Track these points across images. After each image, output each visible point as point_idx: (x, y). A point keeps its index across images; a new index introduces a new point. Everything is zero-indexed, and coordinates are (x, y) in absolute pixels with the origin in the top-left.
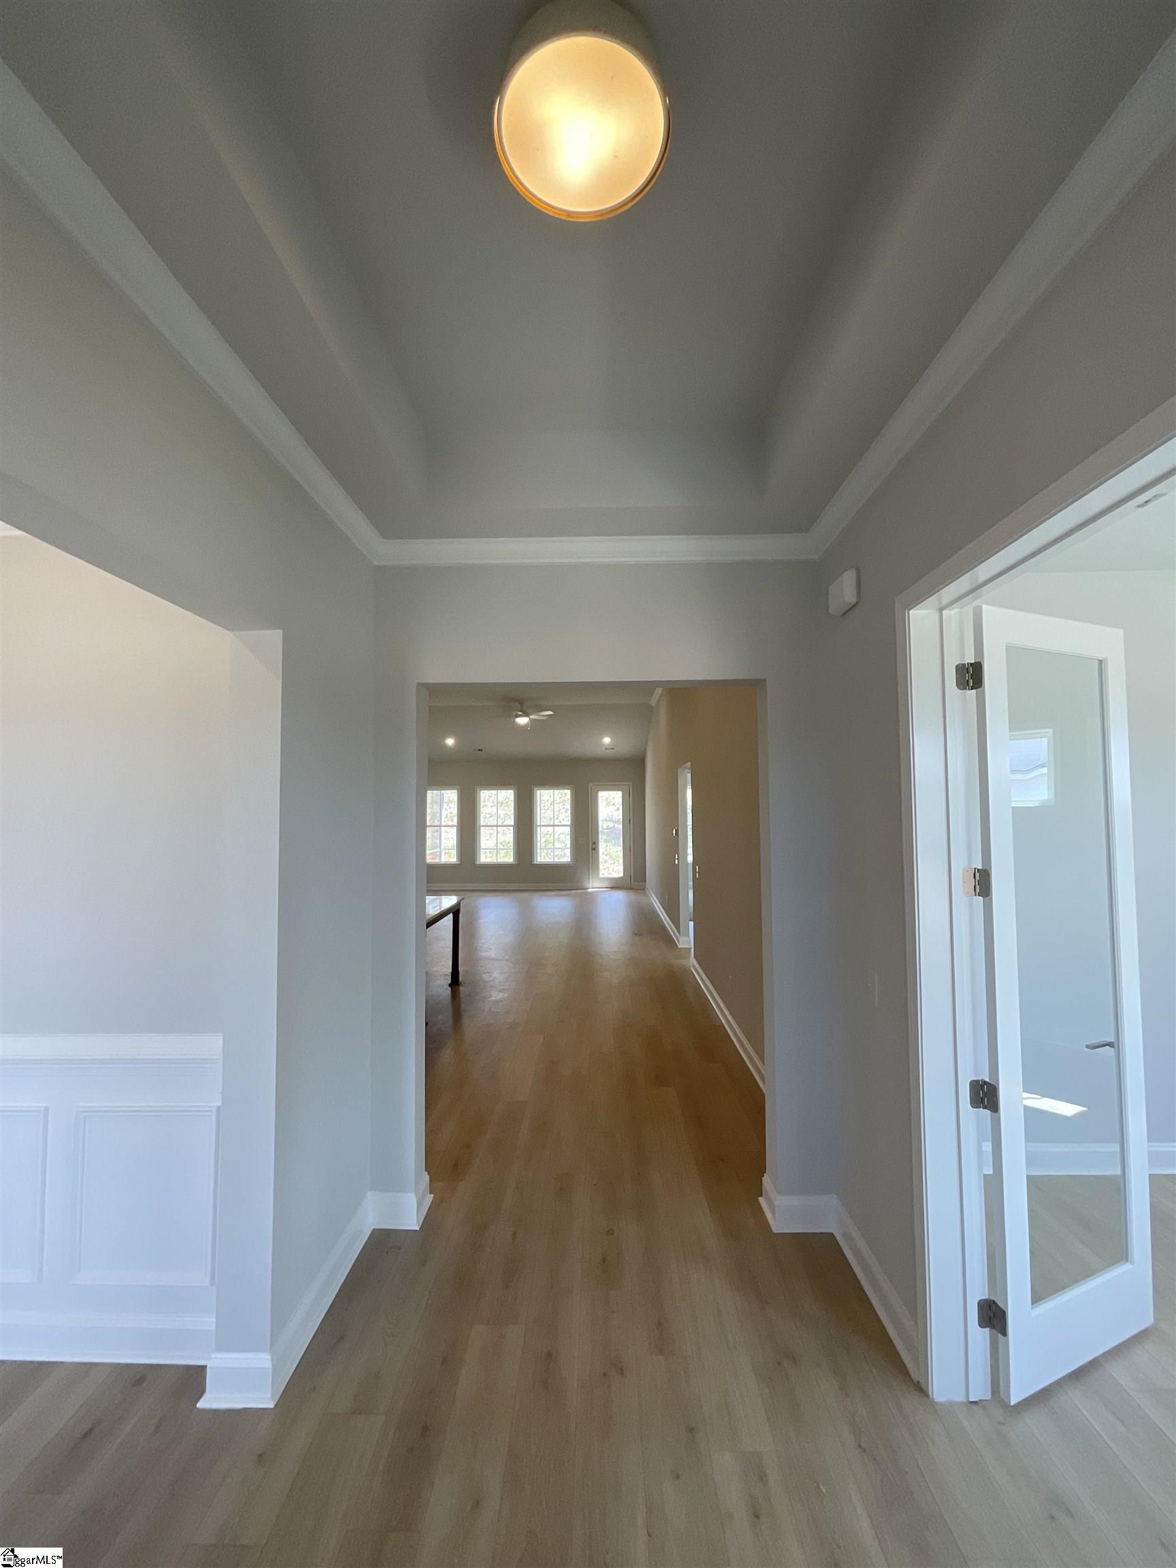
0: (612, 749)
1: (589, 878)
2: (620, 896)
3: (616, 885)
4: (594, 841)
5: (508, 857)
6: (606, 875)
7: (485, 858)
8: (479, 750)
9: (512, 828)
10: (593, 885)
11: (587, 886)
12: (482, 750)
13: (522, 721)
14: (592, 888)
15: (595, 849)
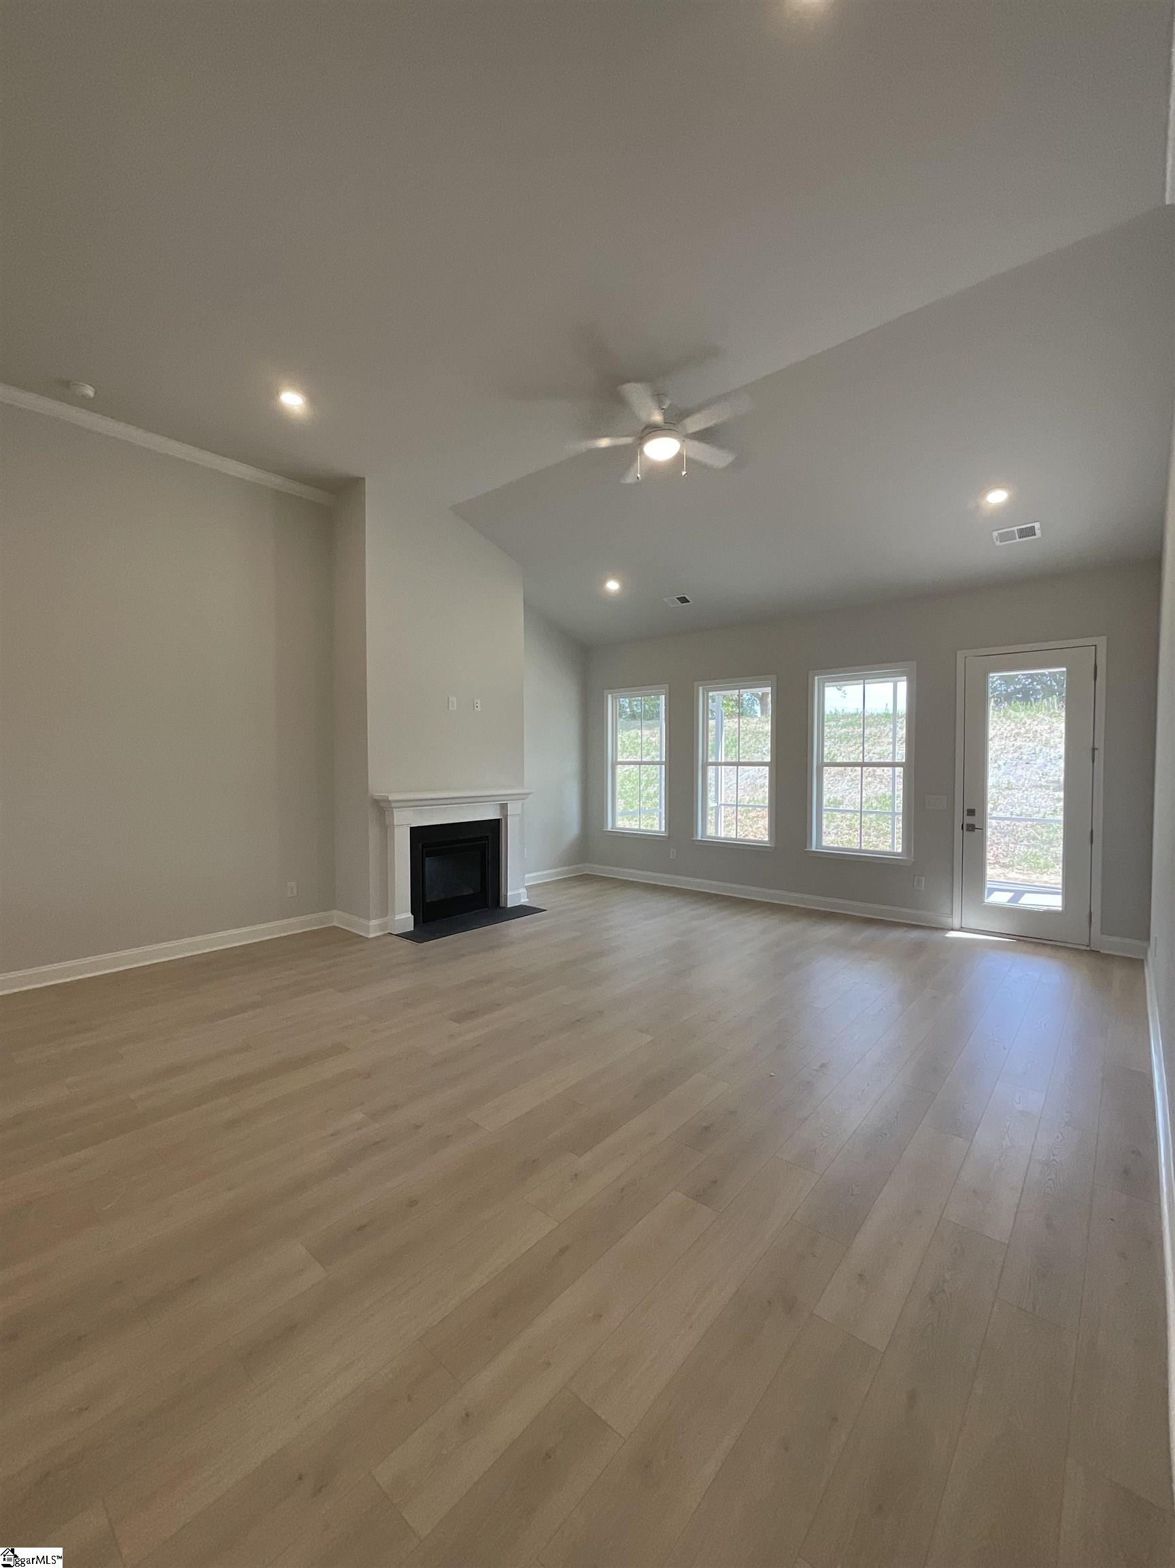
0: (1023, 532)
1: (953, 898)
3: (1034, 932)
4: (968, 807)
5: (755, 827)
6: (1010, 900)
8: (681, 600)
10: (963, 924)
11: (946, 922)
12: (687, 600)
14: (961, 929)
15: (971, 828)
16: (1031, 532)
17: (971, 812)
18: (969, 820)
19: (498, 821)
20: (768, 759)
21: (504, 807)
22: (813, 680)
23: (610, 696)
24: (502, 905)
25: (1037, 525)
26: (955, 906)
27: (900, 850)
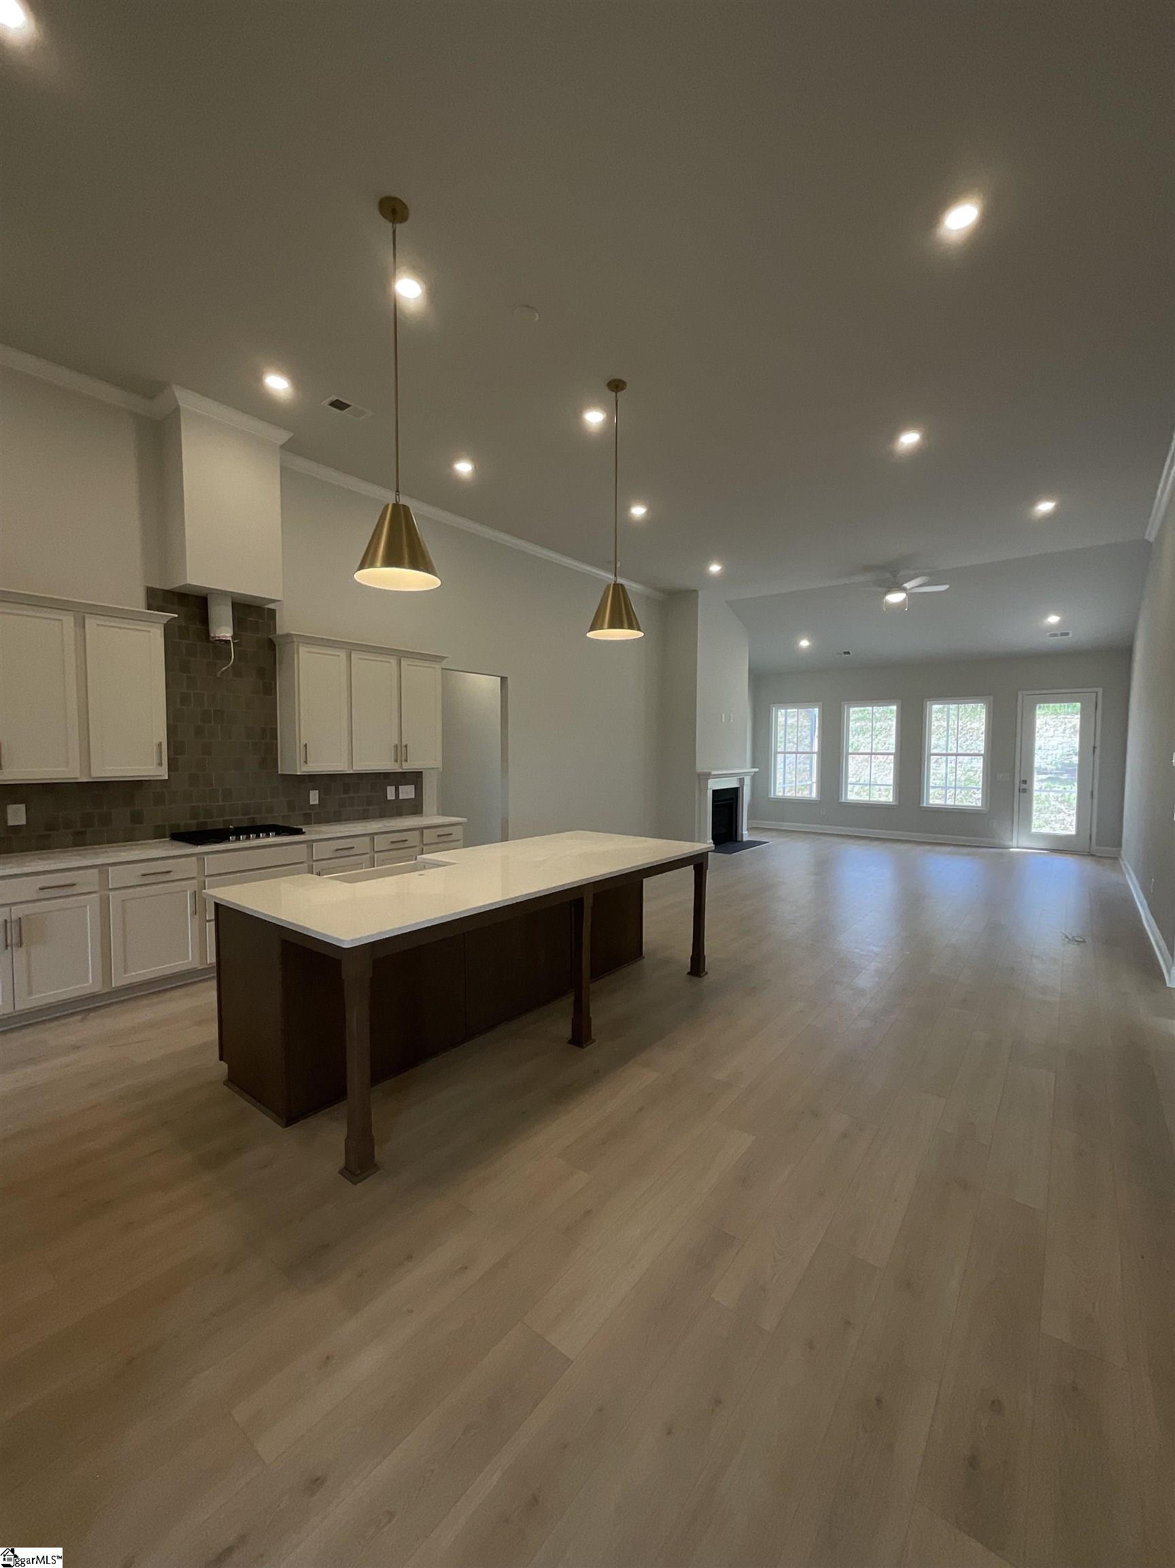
0: (1063, 634)
1: (1012, 831)
2: (1069, 864)
3: (1061, 847)
4: (1022, 779)
5: (885, 795)
6: (1046, 830)
7: (854, 794)
8: (845, 653)
9: (892, 757)
10: (1018, 844)
11: (1009, 843)
12: (849, 653)
13: (895, 598)
14: (1018, 847)
15: (1025, 791)
16: (1067, 634)
17: (1025, 782)
18: (1023, 786)
19: (737, 788)
20: (894, 751)
21: (742, 781)
22: (926, 704)
23: (774, 708)
24: (739, 839)
25: (1070, 632)
26: (1014, 834)
27: (980, 805)
